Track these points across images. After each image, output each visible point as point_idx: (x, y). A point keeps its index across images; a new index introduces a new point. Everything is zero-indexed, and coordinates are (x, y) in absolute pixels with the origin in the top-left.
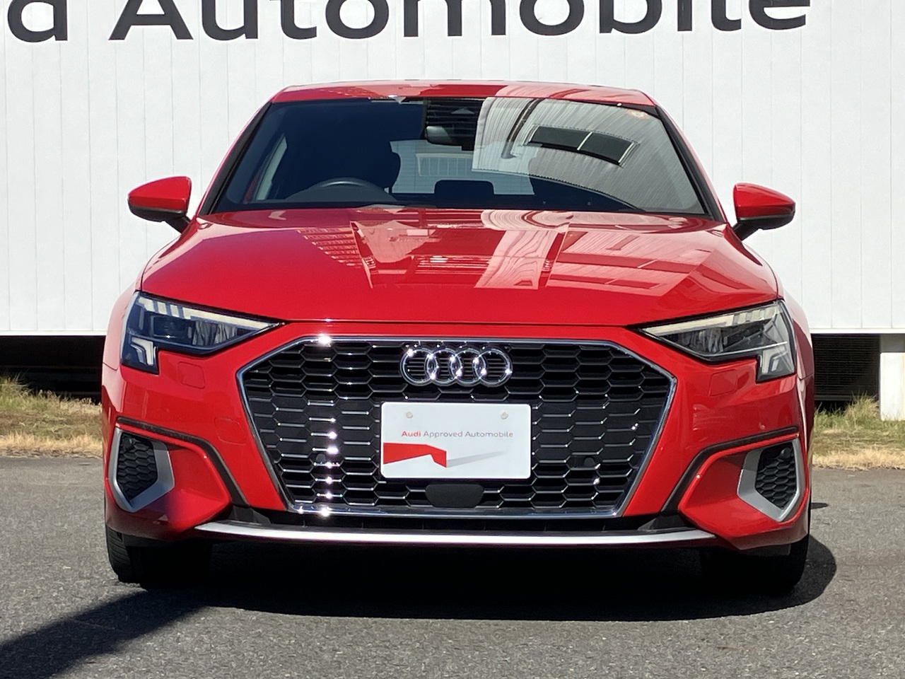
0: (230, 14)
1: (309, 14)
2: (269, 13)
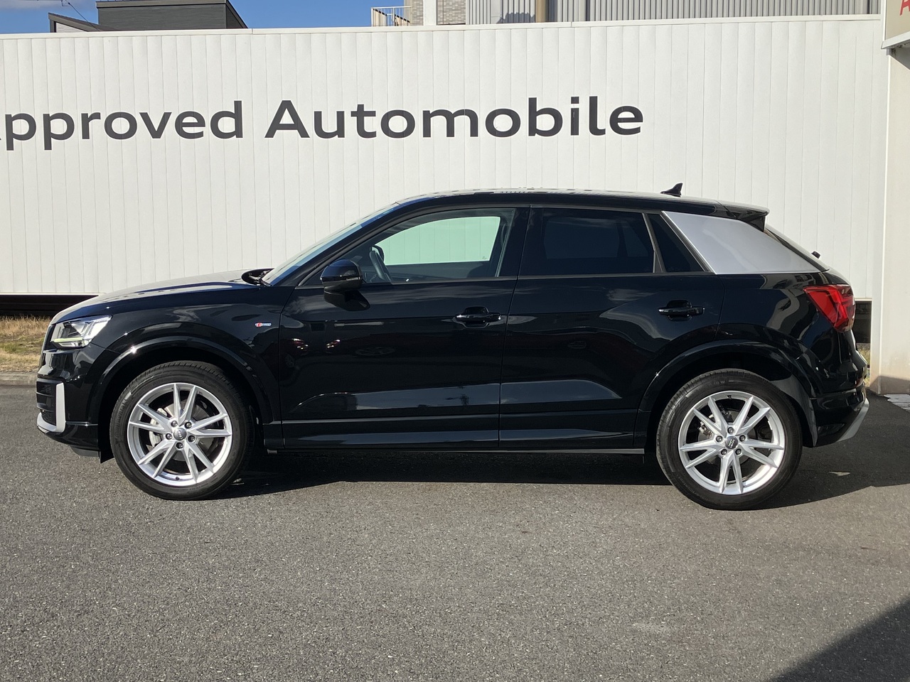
0: (330, 125)
1: (372, 124)
2: (351, 123)
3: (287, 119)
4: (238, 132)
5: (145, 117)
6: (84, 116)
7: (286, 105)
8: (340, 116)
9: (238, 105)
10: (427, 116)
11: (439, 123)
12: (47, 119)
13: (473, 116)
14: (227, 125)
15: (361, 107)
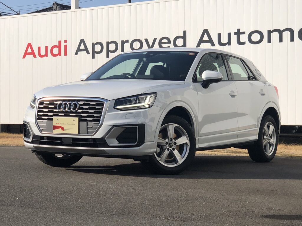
0: (224, 40)
1: (244, 38)
2: (234, 38)
3: (206, 38)
4: (185, 45)
5: (146, 40)
6: (122, 41)
7: (206, 31)
8: (229, 35)
9: (185, 32)
10: (270, 32)
11: (275, 36)
12: (108, 44)
13: (292, 31)
14: (180, 42)
15: (239, 30)
